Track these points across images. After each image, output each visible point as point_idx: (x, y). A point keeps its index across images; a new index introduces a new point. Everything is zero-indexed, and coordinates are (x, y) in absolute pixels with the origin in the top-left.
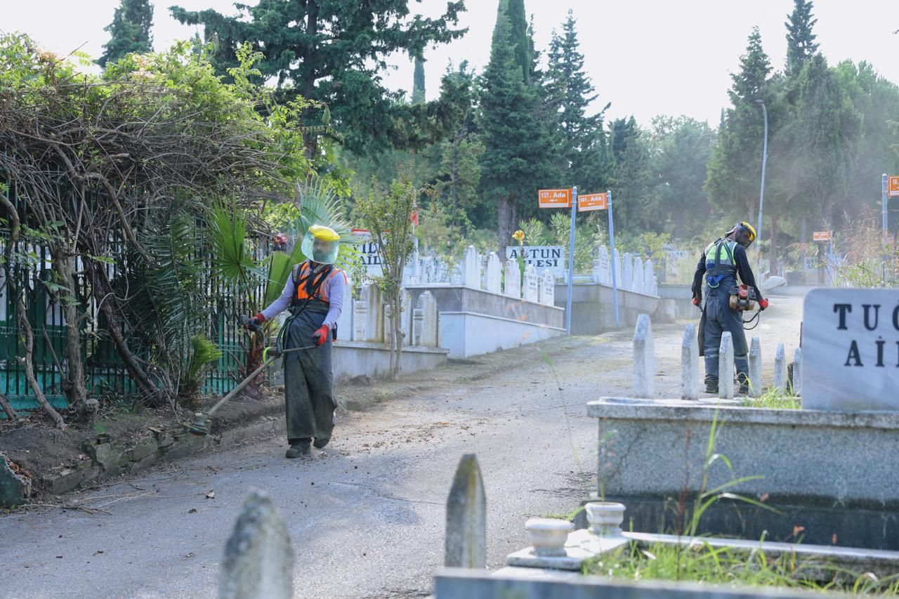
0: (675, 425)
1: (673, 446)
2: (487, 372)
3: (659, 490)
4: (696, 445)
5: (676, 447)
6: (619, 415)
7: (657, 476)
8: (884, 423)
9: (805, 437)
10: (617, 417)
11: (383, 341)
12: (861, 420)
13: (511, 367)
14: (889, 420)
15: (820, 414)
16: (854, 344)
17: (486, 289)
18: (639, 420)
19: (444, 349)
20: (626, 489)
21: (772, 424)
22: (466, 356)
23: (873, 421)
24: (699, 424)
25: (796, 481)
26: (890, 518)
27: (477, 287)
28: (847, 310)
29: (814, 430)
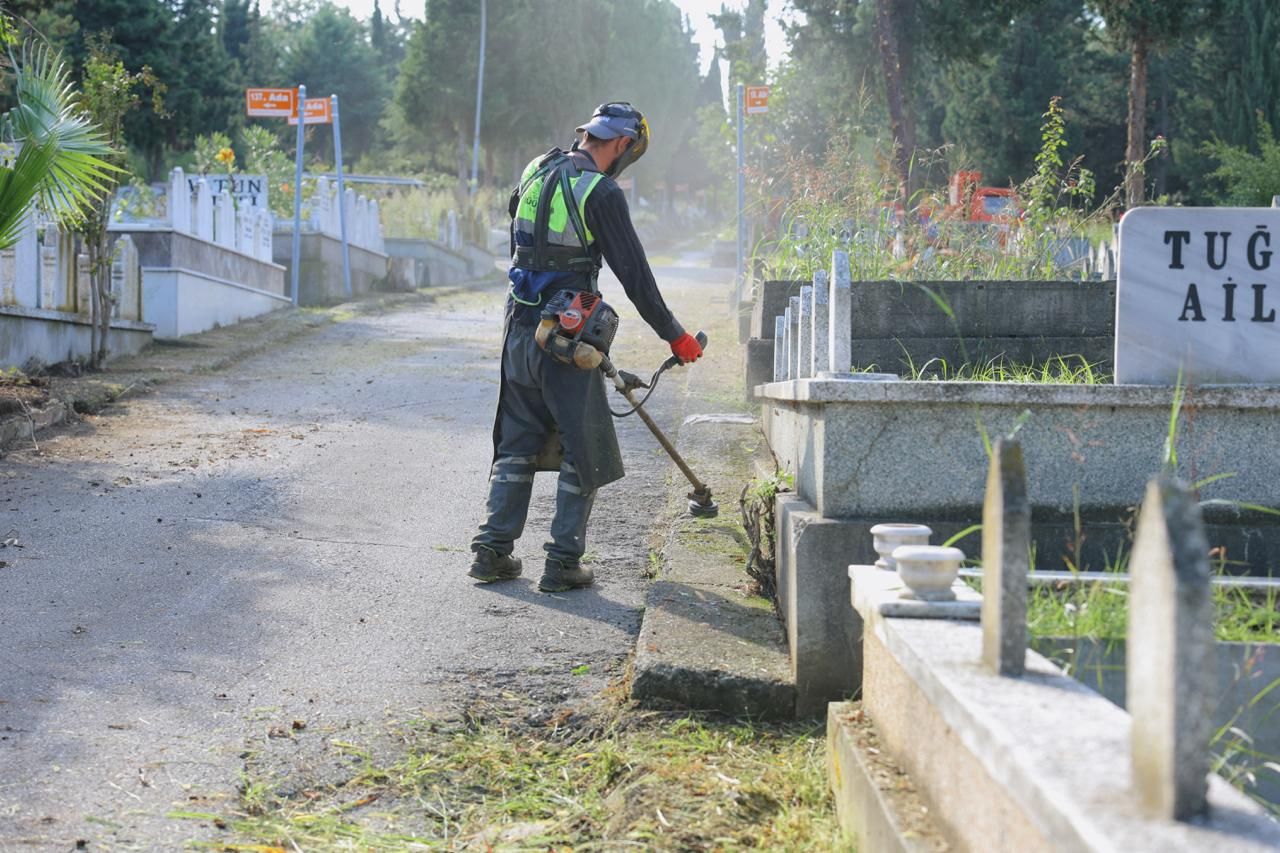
0: (939, 410)
1: (937, 441)
2: (227, 358)
3: (915, 506)
4: (971, 438)
5: (941, 442)
6: (859, 397)
7: (913, 486)
8: (1244, 401)
9: (1129, 424)
10: (856, 399)
11: (75, 309)
12: (1213, 397)
13: (251, 352)
14: (1252, 396)
15: (1154, 390)
16: (1193, 289)
17: (196, 234)
18: (888, 404)
19: (149, 325)
20: (865, 506)
21: (1082, 406)
22: (179, 335)
23: (1230, 398)
24: (976, 410)
25: (1113, 489)
26: (1255, 534)
27: (187, 231)
28: (1183, 240)
29: (1142, 414)
